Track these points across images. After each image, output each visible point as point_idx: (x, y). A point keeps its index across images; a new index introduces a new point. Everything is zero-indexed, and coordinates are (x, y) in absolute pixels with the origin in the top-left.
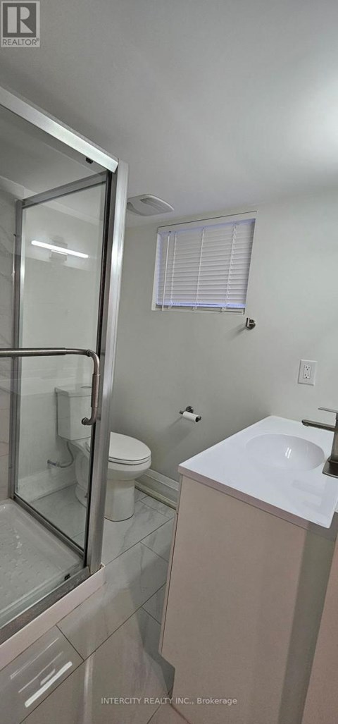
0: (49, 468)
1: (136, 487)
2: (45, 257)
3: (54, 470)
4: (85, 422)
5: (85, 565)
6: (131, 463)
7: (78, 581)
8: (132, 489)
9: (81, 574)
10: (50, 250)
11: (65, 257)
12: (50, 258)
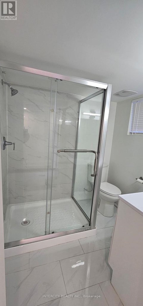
0: (84, 191)
1: (115, 205)
2: (88, 117)
3: (86, 192)
4: (92, 175)
5: (90, 225)
6: (111, 195)
7: (87, 229)
8: (113, 206)
9: (88, 227)
10: (89, 115)
11: (94, 116)
12: (89, 118)
